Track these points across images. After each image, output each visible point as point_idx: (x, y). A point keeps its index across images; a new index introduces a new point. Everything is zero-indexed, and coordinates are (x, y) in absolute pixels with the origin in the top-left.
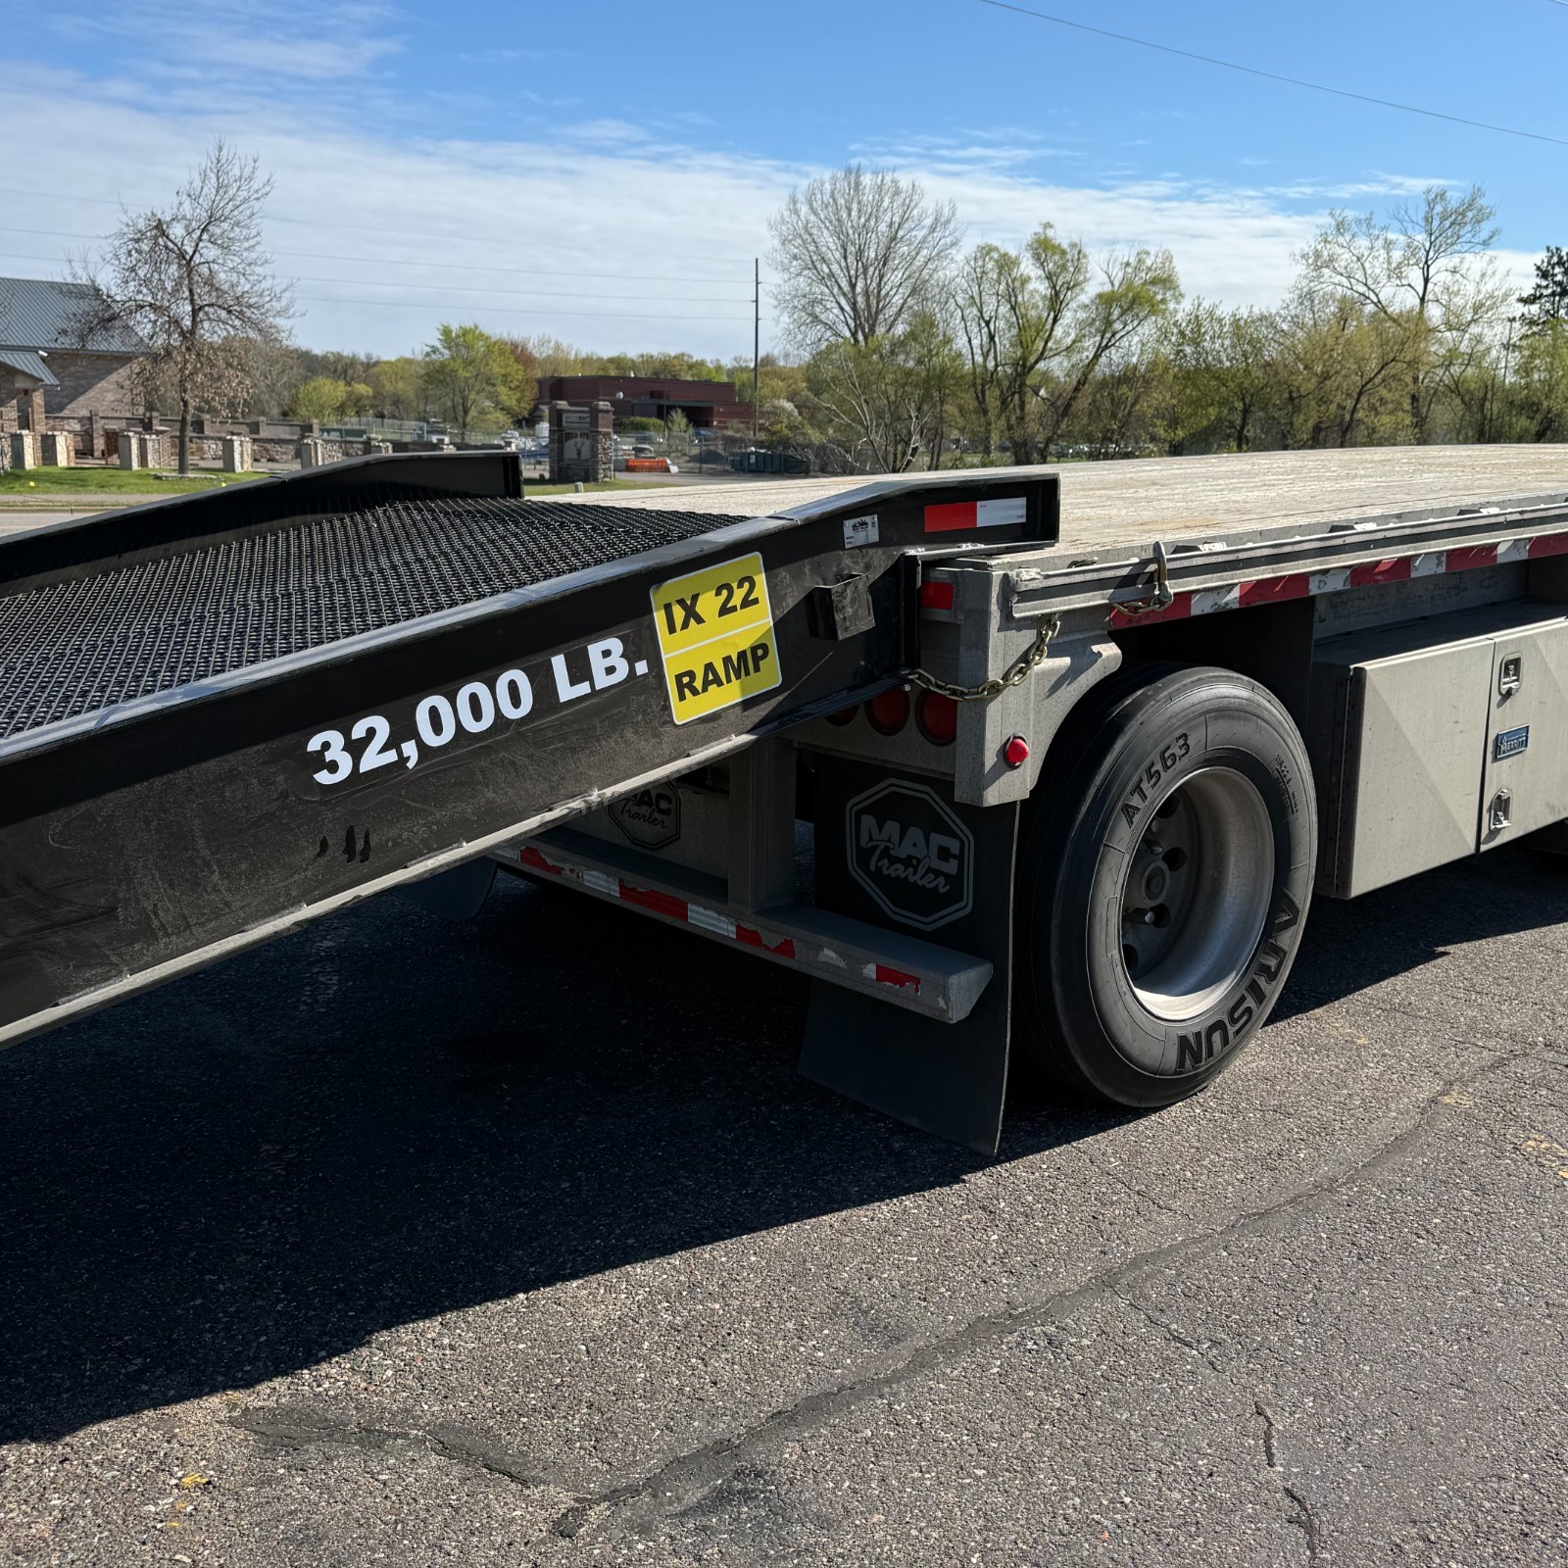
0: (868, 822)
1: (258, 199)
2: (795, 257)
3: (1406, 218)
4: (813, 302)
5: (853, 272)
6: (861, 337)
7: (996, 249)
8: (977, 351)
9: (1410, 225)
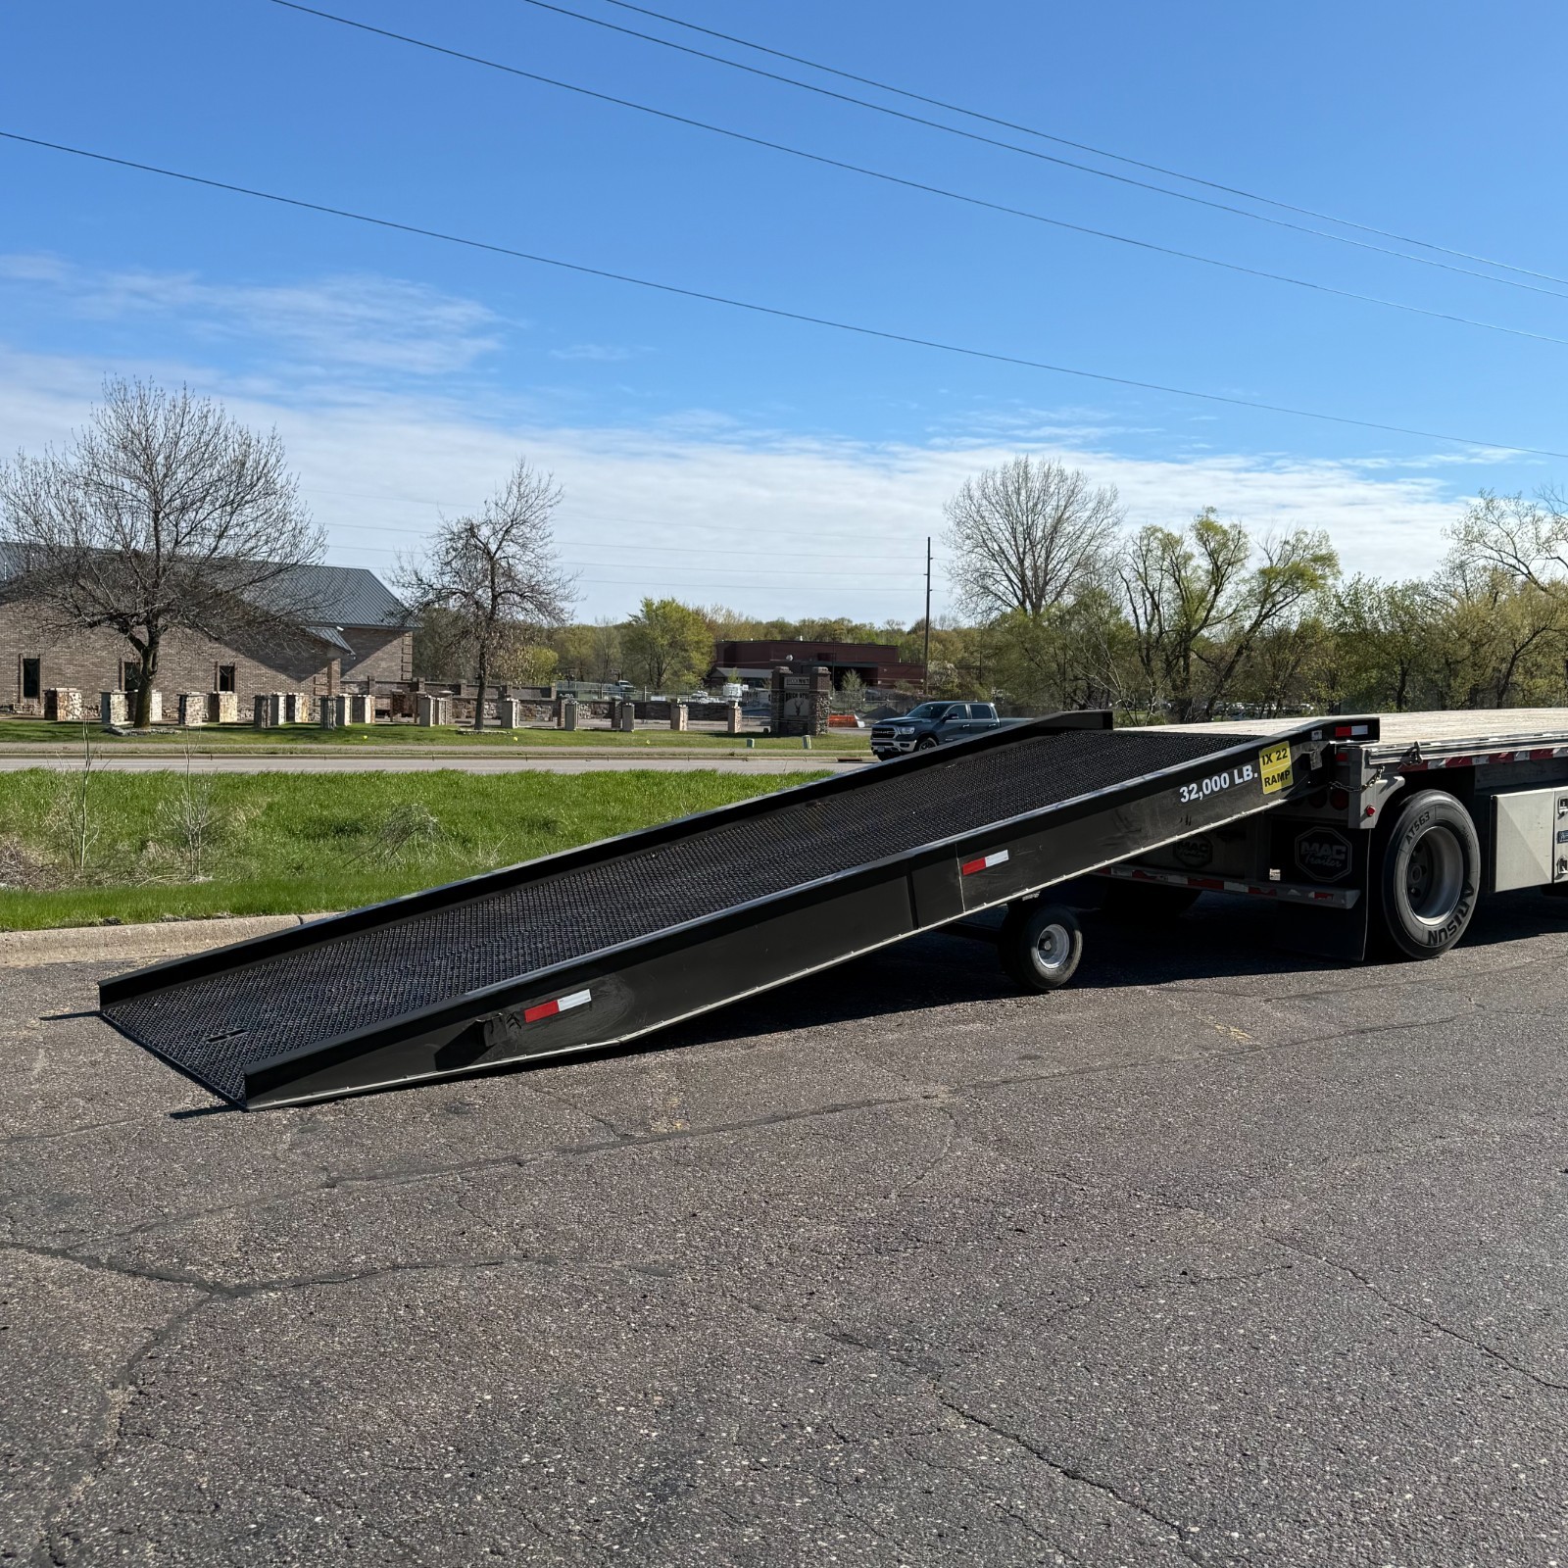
0: (1305, 845)
1: (551, 506)
2: (968, 537)
3: (1552, 497)
4: (984, 576)
5: (1021, 550)
6: (1028, 606)
7: (1161, 530)
8: (1142, 619)
9: (1557, 503)
